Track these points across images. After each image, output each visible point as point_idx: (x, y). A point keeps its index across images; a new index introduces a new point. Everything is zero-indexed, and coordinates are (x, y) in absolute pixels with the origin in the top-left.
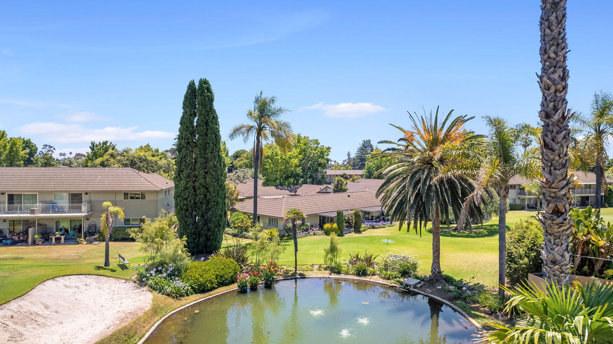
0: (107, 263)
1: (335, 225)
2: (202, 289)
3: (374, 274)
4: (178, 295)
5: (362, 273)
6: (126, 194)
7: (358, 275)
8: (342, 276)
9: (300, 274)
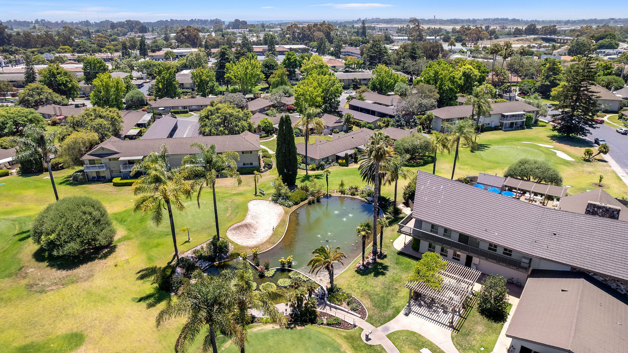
0: (256, 193)
1: (344, 161)
2: (296, 204)
3: (358, 195)
4: (290, 207)
5: (353, 194)
6: (243, 152)
7: (352, 195)
8: (345, 195)
9: (330, 195)
